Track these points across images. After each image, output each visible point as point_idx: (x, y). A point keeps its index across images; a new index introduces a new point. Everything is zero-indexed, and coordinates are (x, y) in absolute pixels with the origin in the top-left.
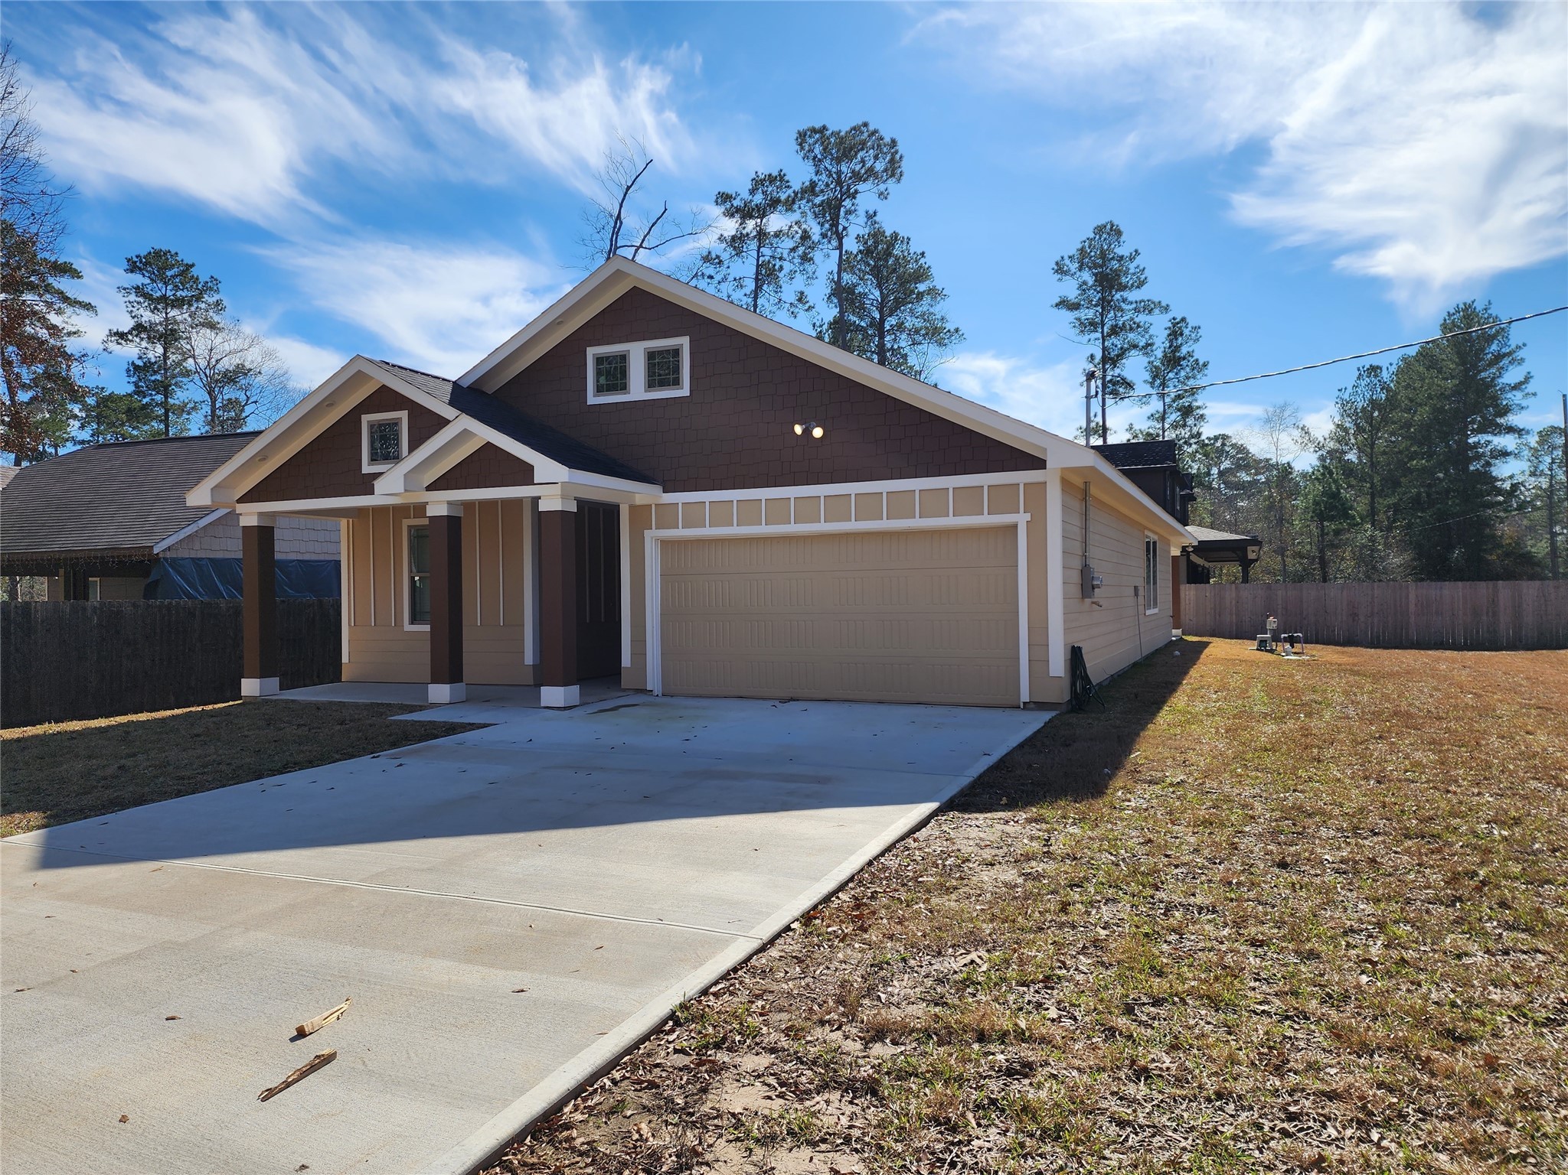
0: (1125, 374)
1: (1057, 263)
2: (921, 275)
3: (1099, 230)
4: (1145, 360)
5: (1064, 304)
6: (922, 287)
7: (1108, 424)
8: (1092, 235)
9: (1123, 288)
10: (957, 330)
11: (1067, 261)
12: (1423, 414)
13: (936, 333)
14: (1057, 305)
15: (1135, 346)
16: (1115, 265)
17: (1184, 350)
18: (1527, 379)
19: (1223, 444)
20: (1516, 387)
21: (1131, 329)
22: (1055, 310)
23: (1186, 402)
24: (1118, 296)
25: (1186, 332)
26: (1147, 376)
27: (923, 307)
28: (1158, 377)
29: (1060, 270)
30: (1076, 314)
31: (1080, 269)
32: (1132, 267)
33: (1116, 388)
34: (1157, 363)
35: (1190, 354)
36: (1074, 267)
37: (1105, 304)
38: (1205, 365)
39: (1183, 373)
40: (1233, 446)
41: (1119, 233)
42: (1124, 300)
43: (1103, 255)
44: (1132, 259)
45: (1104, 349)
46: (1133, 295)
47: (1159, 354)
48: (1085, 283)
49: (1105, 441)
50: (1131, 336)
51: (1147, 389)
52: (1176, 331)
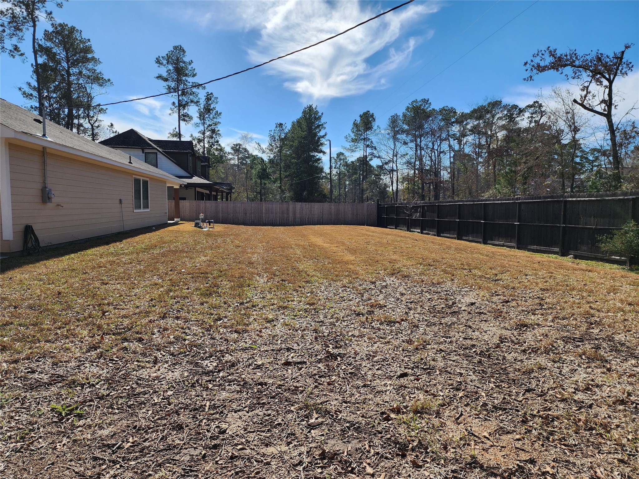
0: (188, 113)
1: (157, 59)
2: (88, 50)
3: (175, 48)
4: (197, 108)
5: (160, 77)
6: (90, 56)
7: (181, 133)
8: (173, 50)
9: (186, 75)
10: (109, 80)
11: (161, 59)
12: (296, 143)
13: (97, 79)
14: (157, 77)
15: (192, 101)
16: (182, 64)
17: (212, 106)
18: (326, 135)
19: (239, 148)
20: (323, 137)
21: (191, 94)
22: (156, 79)
23: (213, 127)
24: (184, 78)
25: (213, 99)
26: (198, 115)
27: (90, 66)
28: (202, 116)
29: (158, 61)
30: (167, 83)
31: (168, 63)
32: (190, 67)
33: (184, 118)
34: (202, 110)
35: (214, 108)
36: (165, 62)
37: (179, 81)
38: (220, 114)
39: (211, 116)
40: (243, 149)
41: (184, 51)
42: (187, 81)
43: (178, 59)
44: (190, 64)
45: (179, 100)
46: (191, 80)
47: (202, 106)
48: (170, 70)
49: (180, 139)
50: (191, 97)
51: (198, 121)
52: (209, 98)
